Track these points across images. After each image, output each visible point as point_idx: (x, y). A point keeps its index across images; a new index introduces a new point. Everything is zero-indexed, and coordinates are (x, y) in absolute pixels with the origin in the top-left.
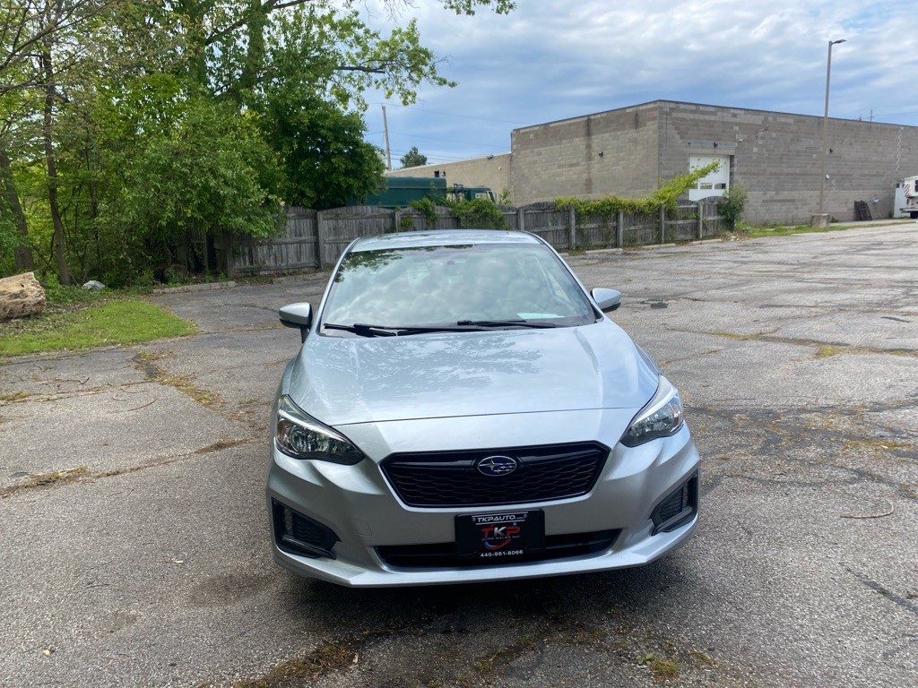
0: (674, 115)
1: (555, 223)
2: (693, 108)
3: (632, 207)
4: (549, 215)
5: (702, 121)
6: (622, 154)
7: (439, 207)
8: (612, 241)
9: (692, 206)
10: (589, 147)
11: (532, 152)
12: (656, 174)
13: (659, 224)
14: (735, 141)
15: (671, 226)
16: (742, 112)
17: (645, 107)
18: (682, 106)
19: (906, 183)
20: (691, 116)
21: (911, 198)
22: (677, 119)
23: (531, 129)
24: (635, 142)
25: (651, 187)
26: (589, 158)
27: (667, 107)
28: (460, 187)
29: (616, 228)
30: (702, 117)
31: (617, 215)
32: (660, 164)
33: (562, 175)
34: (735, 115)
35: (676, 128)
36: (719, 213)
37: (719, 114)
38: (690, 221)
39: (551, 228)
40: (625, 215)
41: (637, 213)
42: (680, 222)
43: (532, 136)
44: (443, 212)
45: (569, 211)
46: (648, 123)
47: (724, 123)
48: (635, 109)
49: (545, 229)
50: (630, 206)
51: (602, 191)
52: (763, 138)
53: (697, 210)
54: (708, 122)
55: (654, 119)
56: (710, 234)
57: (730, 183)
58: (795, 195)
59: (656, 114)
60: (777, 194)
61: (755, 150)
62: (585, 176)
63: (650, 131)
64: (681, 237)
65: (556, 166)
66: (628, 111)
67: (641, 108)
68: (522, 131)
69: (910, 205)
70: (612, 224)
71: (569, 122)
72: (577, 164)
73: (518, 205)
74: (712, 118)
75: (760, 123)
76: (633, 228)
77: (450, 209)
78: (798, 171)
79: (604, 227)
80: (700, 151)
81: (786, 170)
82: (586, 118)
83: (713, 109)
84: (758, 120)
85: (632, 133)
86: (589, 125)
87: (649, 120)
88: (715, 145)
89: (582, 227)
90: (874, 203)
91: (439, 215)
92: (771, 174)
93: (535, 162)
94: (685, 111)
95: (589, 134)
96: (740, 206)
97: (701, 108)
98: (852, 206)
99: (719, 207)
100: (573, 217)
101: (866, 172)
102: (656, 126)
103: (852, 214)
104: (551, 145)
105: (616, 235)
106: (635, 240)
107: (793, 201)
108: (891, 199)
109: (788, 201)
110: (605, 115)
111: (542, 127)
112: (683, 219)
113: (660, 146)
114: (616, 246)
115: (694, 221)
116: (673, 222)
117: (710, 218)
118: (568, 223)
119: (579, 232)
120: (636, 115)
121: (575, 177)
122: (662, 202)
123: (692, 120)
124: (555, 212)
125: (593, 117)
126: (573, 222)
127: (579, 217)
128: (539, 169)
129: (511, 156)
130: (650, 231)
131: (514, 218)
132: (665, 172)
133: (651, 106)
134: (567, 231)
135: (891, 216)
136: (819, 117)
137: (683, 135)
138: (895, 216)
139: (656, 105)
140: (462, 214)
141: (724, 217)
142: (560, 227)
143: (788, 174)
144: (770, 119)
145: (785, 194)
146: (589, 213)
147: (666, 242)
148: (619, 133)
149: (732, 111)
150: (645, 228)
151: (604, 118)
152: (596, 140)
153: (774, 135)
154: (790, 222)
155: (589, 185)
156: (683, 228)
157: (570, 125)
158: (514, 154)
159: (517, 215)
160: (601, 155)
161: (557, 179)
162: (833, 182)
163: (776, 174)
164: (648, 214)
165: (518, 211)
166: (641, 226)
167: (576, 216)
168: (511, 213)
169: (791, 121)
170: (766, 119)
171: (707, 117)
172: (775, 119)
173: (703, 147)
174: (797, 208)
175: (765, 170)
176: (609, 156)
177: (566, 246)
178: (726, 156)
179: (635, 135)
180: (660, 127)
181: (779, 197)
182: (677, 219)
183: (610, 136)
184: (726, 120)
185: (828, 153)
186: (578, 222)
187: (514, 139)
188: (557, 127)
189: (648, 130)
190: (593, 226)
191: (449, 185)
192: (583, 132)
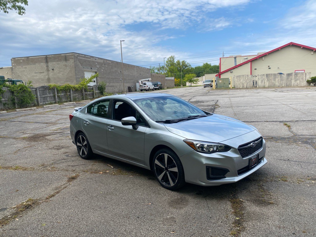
0: (78, 57)
1: (50, 93)
2: (84, 56)
3: (74, 88)
4: (47, 90)
5: (87, 60)
6: (61, 70)
7: (4, 88)
8: (69, 100)
9: (91, 88)
10: (47, 66)
11: (22, 67)
12: (75, 77)
13: (83, 93)
14: (96, 67)
15: (86, 94)
16: (98, 58)
17: (68, 54)
18: (80, 55)
19: (139, 82)
20: (83, 58)
21: (141, 86)
22: (79, 59)
23: (21, 58)
24: (66, 66)
25: (73, 81)
26: (48, 70)
27: (76, 55)
28: (10, 80)
29: (70, 95)
30: (86, 59)
31: (70, 90)
32: (76, 74)
33: (37, 76)
34: (95, 59)
35: (80, 62)
36: (99, 90)
37: (91, 58)
38: (91, 92)
39: (49, 95)
40: (72, 90)
41: (76, 90)
42: (88, 93)
43: (21, 61)
44: (6, 90)
45: (54, 89)
46: (70, 60)
47: (93, 61)
48: (65, 54)
49: (46, 96)
50: (74, 87)
51: (54, 82)
52: (104, 67)
53: (93, 89)
54: (88, 61)
55: (72, 58)
56: (97, 96)
57: (96, 80)
58: (114, 84)
59: (73, 57)
60: (109, 84)
61: (102, 70)
62: (47, 77)
63: (71, 62)
64: (89, 98)
65: (34, 73)
66: (62, 55)
67: (67, 54)
68: (16, 59)
69: (141, 88)
70: (68, 94)
71: (38, 57)
72: (43, 73)
73: (36, 87)
74: (89, 60)
75: (102, 62)
76: (75, 95)
77: (9, 88)
78: (114, 77)
79: (66, 95)
80: (87, 70)
81: (111, 77)
82: (45, 56)
83: (89, 57)
84: (102, 61)
85: (64, 63)
86: (47, 59)
87: (71, 59)
88: (91, 68)
89: (59, 95)
90: (132, 87)
91: (4, 91)
92: (107, 78)
93: (24, 71)
94: (82, 57)
95: (47, 62)
96: (105, 88)
97: (86, 56)
98: (127, 88)
99: (98, 88)
100: (56, 91)
101: (129, 78)
102: (73, 61)
103: (128, 90)
104: (31, 65)
105: (70, 98)
106: (76, 99)
107: (113, 86)
108: (135, 86)
109: (112, 86)
110: (53, 56)
111: (26, 58)
112: (89, 92)
113: (75, 68)
114: (70, 101)
115: (92, 92)
116: (87, 93)
117: (97, 92)
118: (54, 93)
119: (58, 96)
120: (65, 57)
121: (43, 77)
122: (84, 86)
123: (84, 60)
124: (49, 89)
125: (48, 56)
126: (56, 93)
127: (58, 91)
128: (26, 74)
129: (12, 68)
130: (80, 96)
131: (35, 92)
132: (78, 76)
133: (71, 54)
134: (54, 96)
135: (136, 91)
136: (117, 62)
137: (82, 64)
138: (137, 90)
139: (72, 54)
140: (15, 90)
141: (100, 91)
142: (52, 95)
143: (111, 78)
144: (105, 61)
145: (111, 84)
146: (61, 90)
147: (85, 99)
148: (59, 62)
149: (95, 58)
150: (78, 95)
151: (53, 57)
152: (50, 64)
153: (106, 66)
154: (113, 92)
155: (49, 80)
156: (89, 94)
157: (38, 58)
158: (14, 67)
159: (36, 90)
160: (53, 69)
161: (35, 77)
162: (122, 81)
163: (108, 78)
164: (79, 90)
165: (36, 89)
166: (77, 94)
167: (57, 91)
168: (34, 90)
169: (110, 62)
170: (104, 61)
171: (88, 59)
172: (106, 61)
173: (88, 69)
174: (114, 88)
175: (105, 77)
176: (55, 71)
177: (54, 102)
178: (94, 72)
179: (65, 63)
180: (75, 61)
181: (110, 85)
182: (88, 92)
183: (56, 63)
184: (94, 60)
185: (120, 72)
186: (58, 93)
187: (13, 62)
188: (33, 58)
189: (70, 62)
190: (63, 94)
191: (6, 79)
192: (45, 61)
